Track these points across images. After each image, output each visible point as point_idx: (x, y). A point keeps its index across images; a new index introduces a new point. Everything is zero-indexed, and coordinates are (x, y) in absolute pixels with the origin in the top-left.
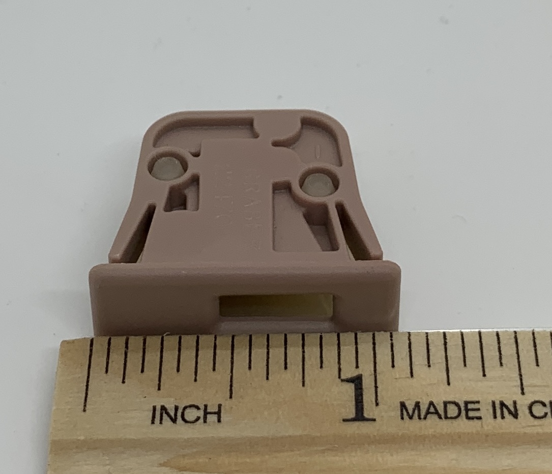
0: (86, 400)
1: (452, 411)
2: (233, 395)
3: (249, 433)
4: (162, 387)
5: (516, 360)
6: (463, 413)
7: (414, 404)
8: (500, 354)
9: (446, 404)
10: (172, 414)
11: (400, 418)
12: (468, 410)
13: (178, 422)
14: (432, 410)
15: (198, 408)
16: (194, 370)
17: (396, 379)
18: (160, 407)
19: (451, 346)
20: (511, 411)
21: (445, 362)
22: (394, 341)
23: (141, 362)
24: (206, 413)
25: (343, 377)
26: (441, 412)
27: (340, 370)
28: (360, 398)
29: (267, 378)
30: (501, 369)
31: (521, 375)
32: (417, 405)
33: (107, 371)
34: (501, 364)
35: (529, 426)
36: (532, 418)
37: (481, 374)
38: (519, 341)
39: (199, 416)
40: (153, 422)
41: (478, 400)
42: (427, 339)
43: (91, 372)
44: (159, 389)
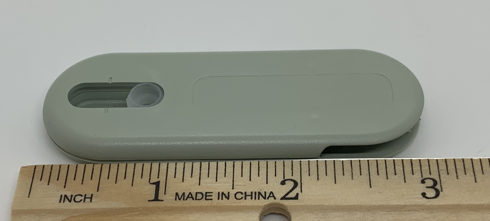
0: (30, 192)
1: (199, 196)
2: (99, 190)
3: (104, 206)
4: (66, 187)
5: (232, 174)
6: (204, 197)
7: (182, 194)
8: (225, 172)
9: (197, 193)
10: (69, 198)
11: (175, 199)
12: (207, 196)
13: (72, 202)
14: (190, 196)
15: (82, 196)
16: (82, 180)
17: (176, 183)
18: (64, 195)
19: (203, 168)
20: (227, 196)
21: (199, 175)
22: (177, 167)
23: (57, 176)
24: (85, 198)
25: (151, 182)
26: (194, 197)
27: (150, 179)
28: (158, 191)
29: (116, 183)
30: (225, 178)
31: (233, 181)
32: (184, 194)
33: (41, 180)
34: (225, 176)
35: (233, 203)
36: (236, 199)
37: (215, 180)
38: (235, 166)
39: (82, 199)
40: (60, 202)
41: (212, 191)
42: (193, 166)
43: (33, 180)
44: (65, 188)
